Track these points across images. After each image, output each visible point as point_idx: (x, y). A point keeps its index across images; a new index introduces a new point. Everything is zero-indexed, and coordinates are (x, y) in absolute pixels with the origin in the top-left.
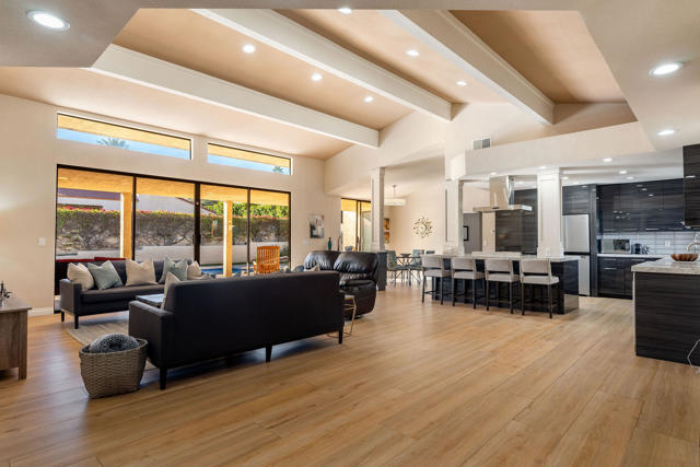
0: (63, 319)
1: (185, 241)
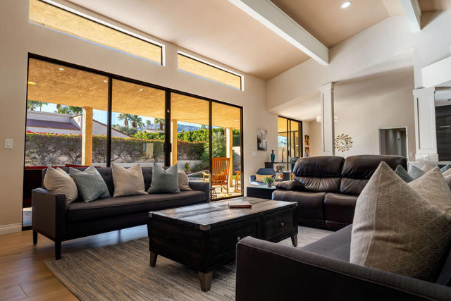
0: (35, 241)
1: (120, 159)
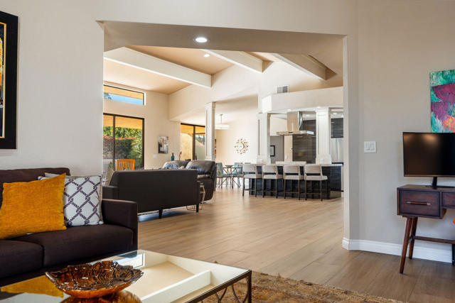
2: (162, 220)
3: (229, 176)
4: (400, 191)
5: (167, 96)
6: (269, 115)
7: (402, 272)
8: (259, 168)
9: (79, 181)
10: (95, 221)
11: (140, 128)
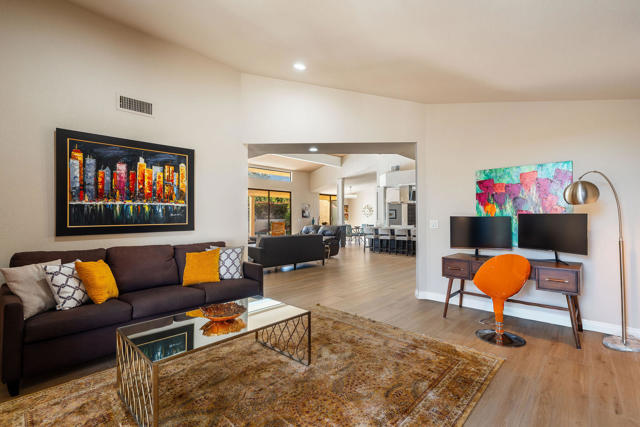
2: (297, 271)
3: (356, 235)
4: (445, 260)
5: (308, 173)
6: (385, 188)
7: (445, 316)
8: (376, 230)
9: (229, 251)
10: (237, 276)
11: (288, 197)
